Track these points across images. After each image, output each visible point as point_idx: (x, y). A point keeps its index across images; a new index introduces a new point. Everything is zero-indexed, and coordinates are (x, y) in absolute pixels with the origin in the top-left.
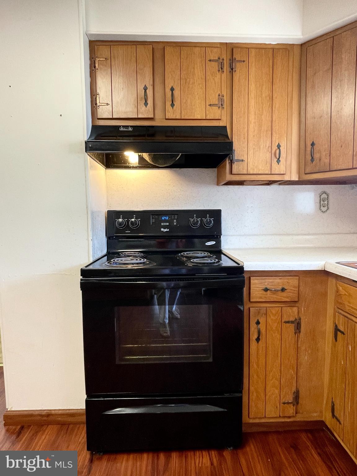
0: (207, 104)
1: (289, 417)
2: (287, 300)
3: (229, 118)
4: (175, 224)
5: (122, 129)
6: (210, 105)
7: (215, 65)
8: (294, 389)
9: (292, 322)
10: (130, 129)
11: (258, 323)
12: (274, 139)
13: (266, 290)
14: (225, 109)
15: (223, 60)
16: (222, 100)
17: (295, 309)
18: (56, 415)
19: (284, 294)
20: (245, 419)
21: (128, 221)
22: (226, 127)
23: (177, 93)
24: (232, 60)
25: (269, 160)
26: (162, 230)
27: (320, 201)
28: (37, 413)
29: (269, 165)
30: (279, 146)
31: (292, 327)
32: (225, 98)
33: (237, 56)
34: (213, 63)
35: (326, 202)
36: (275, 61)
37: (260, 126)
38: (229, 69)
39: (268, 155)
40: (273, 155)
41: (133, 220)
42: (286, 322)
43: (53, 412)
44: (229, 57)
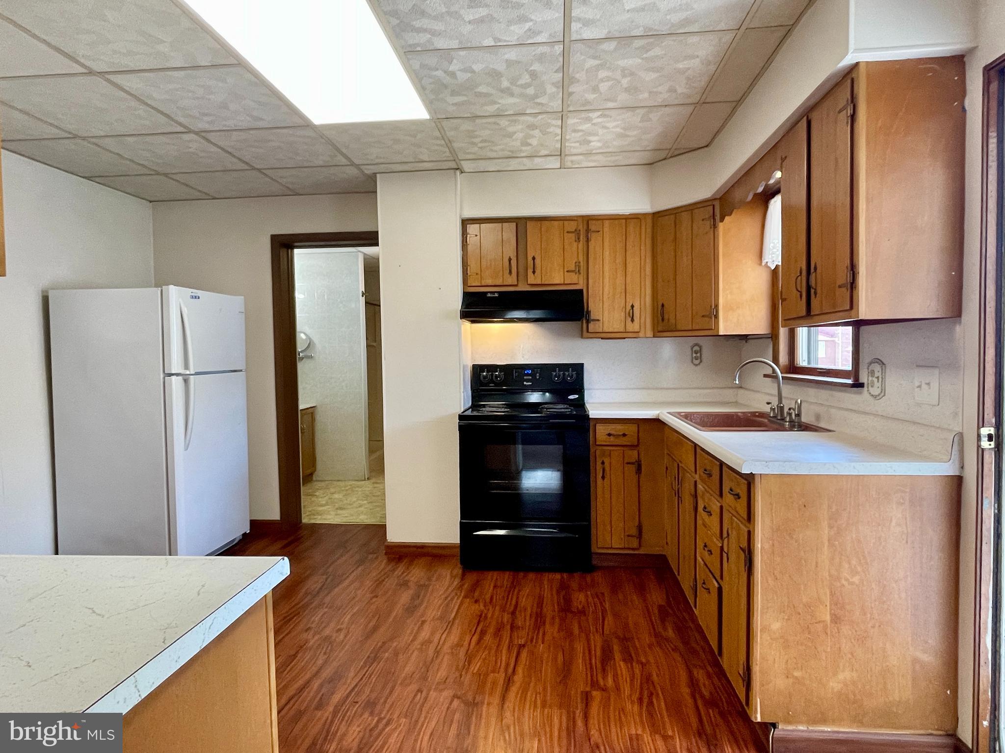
0: (565, 270)
1: (633, 549)
2: (628, 444)
3: (585, 281)
4: (538, 377)
5: (489, 295)
6: (568, 271)
7: (572, 236)
8: (637, 524)
9: (632, 463)
10: (496, 295)
11: (603, 463)
12: (628, 300)
13: (609, 435)
14: (582, 274)
15: (580, 231)
16: (579, 267)
17: (635, 452)
18: (430, 547)
19: (625, 439)
20: (594, 549)
21: (492, 375)
22: (582, 290)
23: (538, 261)
24: (588, 231)
25: (623, 319)
26: (525, 383)
27: (692, 354)
28: (413, 544)
29: (623, 324)
30: (632, 306)
31: (633, 468)
32: (582, 264)
33: (593, 227)
34: (570, 235)
35: (698, 355)
36: (628, 229)
37: (615, 289)
38: (585, 239)
39: (623, 314)
40: (627, 315)
41: (497, 373)
42: (628, 463)
43: (427, 544)
44: (585, 227)
